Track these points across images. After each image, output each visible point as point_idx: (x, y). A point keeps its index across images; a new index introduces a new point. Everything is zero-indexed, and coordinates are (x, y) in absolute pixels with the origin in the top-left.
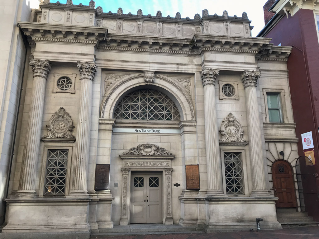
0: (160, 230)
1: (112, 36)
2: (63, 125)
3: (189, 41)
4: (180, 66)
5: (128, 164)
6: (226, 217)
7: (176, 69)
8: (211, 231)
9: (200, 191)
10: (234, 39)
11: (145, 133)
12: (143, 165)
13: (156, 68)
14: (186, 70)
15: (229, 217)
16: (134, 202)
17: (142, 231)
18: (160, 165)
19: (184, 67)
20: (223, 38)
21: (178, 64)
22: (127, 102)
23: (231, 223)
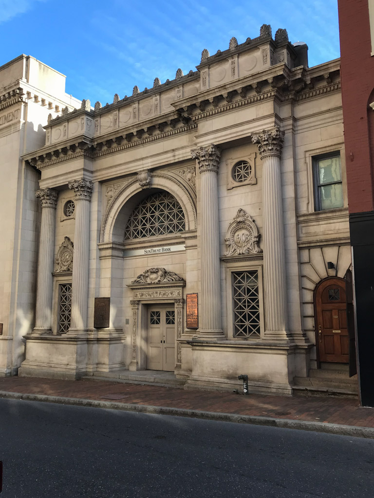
0: (147, 380)
1: (97, 139)
2: (67, 257)
3: (175, 113)
4: (177, 153)
5: (138, 296)
6: (213, 369)
7: (172, 158)
8: (188, 387)
9: (198, 330)
10: (225, 89)
11: (155, 254)
12: (152, 296)
13: (150, 164)
14: (184, 155)
15: (217, 370)
16: (151, 343)
17: (130, 378)
18: (170, 295)
19: (181, 152)
20: (208, 93)
21: (173, 150)
22: (136, 215)
23: (217, 379)
